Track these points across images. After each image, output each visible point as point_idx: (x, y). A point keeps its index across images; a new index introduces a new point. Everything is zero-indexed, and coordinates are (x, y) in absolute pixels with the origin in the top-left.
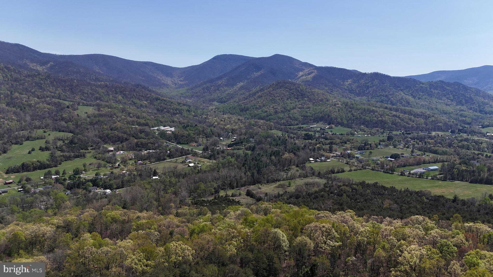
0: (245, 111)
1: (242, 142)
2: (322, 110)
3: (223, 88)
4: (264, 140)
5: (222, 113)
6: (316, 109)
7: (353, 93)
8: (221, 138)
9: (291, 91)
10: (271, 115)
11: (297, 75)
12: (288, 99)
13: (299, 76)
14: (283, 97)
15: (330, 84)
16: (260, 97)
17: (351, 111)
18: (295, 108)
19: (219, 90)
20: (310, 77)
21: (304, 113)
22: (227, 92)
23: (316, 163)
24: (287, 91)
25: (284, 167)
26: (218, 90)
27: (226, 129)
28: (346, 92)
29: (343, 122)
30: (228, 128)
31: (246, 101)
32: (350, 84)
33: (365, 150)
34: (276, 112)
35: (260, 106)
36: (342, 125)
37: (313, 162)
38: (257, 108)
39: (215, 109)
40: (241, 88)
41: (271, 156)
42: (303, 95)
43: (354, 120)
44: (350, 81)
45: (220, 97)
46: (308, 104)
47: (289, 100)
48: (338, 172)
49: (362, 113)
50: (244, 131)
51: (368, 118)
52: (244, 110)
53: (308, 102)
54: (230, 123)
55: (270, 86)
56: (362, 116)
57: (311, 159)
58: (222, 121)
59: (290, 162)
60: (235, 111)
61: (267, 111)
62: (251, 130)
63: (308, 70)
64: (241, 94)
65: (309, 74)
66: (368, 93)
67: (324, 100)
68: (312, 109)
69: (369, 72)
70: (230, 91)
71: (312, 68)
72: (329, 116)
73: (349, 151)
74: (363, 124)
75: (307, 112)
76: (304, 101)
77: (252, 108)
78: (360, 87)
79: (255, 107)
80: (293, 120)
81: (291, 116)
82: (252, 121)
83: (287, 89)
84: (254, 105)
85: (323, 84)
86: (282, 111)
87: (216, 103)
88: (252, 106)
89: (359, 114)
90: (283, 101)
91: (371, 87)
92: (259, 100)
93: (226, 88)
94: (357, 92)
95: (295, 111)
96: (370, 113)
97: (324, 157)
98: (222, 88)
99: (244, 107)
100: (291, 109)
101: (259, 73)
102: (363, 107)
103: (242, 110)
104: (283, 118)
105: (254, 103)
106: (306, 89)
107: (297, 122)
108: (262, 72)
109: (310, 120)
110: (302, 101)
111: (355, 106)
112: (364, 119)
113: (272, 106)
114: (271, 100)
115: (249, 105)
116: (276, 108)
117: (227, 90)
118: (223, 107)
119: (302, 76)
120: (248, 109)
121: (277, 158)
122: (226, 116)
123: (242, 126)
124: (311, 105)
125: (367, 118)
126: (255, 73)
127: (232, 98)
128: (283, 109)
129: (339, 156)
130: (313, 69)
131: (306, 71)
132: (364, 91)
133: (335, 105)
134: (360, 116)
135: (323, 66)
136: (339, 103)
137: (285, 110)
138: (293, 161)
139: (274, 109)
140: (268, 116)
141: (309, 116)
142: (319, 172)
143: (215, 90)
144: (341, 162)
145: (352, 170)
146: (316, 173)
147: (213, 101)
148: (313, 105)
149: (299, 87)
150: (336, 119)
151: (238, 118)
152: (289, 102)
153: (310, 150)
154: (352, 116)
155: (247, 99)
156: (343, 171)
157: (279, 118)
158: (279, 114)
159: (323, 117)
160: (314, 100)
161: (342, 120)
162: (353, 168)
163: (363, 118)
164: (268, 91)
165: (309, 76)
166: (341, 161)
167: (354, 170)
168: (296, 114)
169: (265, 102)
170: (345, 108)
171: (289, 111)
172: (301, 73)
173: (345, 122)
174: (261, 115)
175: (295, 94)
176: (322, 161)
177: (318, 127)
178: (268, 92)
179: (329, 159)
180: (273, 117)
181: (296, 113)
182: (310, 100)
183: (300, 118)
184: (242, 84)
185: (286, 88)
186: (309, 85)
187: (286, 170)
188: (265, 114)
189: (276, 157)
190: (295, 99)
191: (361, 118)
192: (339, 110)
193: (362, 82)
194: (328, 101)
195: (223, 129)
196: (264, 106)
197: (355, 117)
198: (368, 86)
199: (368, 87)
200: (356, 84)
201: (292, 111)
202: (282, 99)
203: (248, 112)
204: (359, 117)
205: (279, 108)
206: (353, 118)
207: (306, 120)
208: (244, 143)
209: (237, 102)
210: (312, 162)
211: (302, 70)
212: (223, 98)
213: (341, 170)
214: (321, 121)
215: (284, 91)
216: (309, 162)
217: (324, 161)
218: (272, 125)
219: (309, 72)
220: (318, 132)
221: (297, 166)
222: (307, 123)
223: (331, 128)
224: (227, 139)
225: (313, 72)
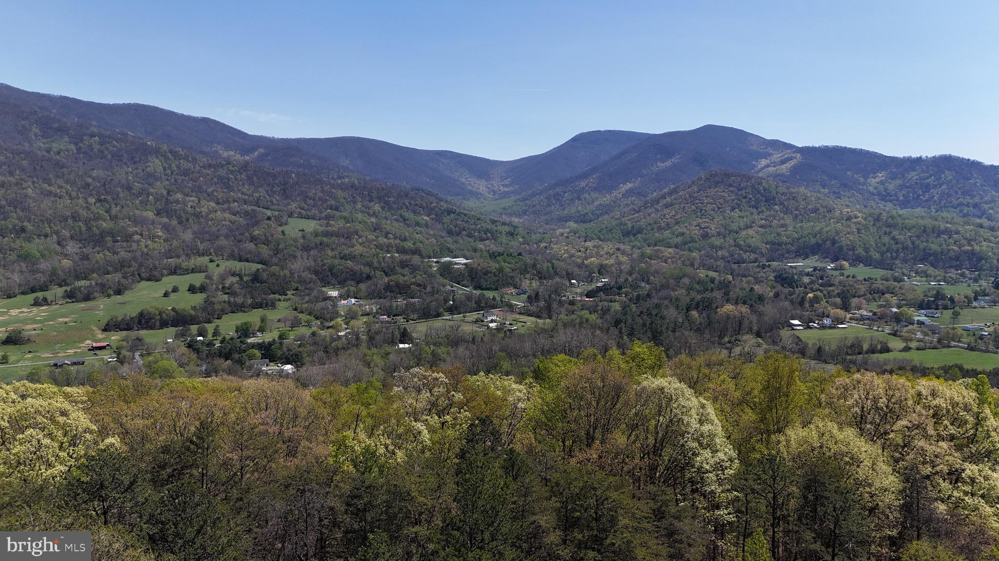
0: (634, 235)
1: (620, 288)
2: (817, 229)
3: (589, 194)
4: (672, 281)
5: (583, 239)
6: (801, 228)
7: (891, 201)
8: (573, 281)
9: (740, 192)
10: (693, 241)
11: (754, 166)
12: (733, 209)
13: (759, 166)
14: (721, 204)
15: (833, 182)
16: (667, 206)
17: (890, 233)
18: (751, 227)
19: (581, 200)
20: (785, 168)
21: (771, 238)
22: (596, 203)
23: (809, 331)
24: (732, 192)
25: (721, 337)
26: (579, 198)
27: (587, 266)
28: (874, 200)
29: (871, 256)
30: (591, 263)
31: (637, 215)
32: (882, 183)
33: (937, 309)
34: (706, 236)
35: (668, 224)
36: (868, 262)
37: (801, 328)
38: (660, 229)
39: (569, 233)
40: (629, 193)
41: (688, 309)
42: (770, 201)
43: (897, 251)
44: (881, 176)
45: (582, 213)
46: (783, 218)
47: (737, 210)
48: (873, 351)
49: (918, 237)
50: (626, 267)
51: (934, 247)
52: (629, 233)
53: (782, 215)
54: (598, 255)
55: (693, 182)
56: (917, 242)
57: (796, 322)
58: (580, 251)
59: (739, 327)
60: (610, 235)
61: (683, 234)
62: (643, 265)
63: (780, 155)
64: (627, 205)
65: (783, 162)
66: (927, 201)
67: (821, 210)
68: (791, 228)
69: (930, 156)
70: (606, 199)
71: (789, 151)
72: (834, 242)
73: (895, 310)
74: (922, 260)
75: (778, 234)
76: (772, 213)
77: (649, 228)
78: (907, 187)
79: (655, 226)
80: (746, 251)
81: (742, 242)
82: (648, 251)
83: (731, 189)
84: (655, 223)
85: (817, 181)
86: (719, 234)
87: (572, 224)
88: (650, 224)
89: (910, 237)
90: (724, 212)
91: (935, 186)
92: (666, 211)
93: (594, 195)
94: (901, 198)
95: (751, 232)
96: (938, 236)
97: (829, 319)
98: (587, 195)
99: (633, 227)
100: (740, 229)
101: (668, 163)
102: (922, 222)
103: (626, 234)
104: (721, 248)
105: (653, 218)
106: (777, 186)
107: (756, 256)
108: (675, 160)
109: (788, 252)
110: (768, 213)
111: (900, 221)
112: (924, 249)
113: (695, 223)
114: (694, 211)
115: (643, 223)
116: (707, 227)
117: (597, 198)
118: (586, 229)
119: (768, 166)
120: (640, 231)
121: (704, 314)
122: (588, 244)
123: (624, 259)
124: (788, 220)
125: (932, 246)
126: (659, 164)
127: (607, 213)
128: (723, 230)
129: (868, 319)
130: (794, 153)
131: (777, 157)
132: (918, 196)
133: (849, 219)
134: (913, 243)
135: (817, 145)
136: (860, 215)
137: (726, 232)
138: (746, 323)
139: (701, 228)
140: (685, 244)
141: (786, 244)
142: (820, 348)
143: (572, 199)
144: (878, 330)
145: (910, 348)
146: (811, 351)
147: (566, 221)
148: (794, 220)
149: (760, 184)
150: (853, 249)
151: (617, 246)
152: (737, 213)
153: (792, 302)
154: (892, 242)
155: (638, 212)
156: (887, 350)
157: (712, 247)
158: (713, 238)
159: (818, 245)
160: (796, 209)
161: (866, 250)
162: (913, 345)
163: (921, 247)
164: (688, 193)
165: (784, 166)
166: (875, 328)
167: (918, 349)
168: (754, 239)
169: (679, 216)
170: (874, 225)
171: (737, 233)
172: (764, 162)
173: (877, 256)
174: (669, 241)
175: (750, 199)
176: (823, 327)
177: (808, 267)
178: (687, 196)
179: (842, 324)
180: (698, 246)
181: (753, 237)
182: (786, 211)
183: (764, 248)
184: (629, 185)
185: (731, 186)
186: (784, 182)
187: (729, 342)
188: (680, 239)
189: (700, 314)
190: (751, 209)
191: (915, 247)
192: (859, 230)
193: (913, 176)
194: (830, 211)
195: (580, 266)
196: (677, 223)
197: (900, 246)
198: (928, 185)
199: (927, 188)
200: (899, 182)
201: (744, 233)
202: (719, 208)
203: (639, 236)
204: (911, 245)
205: (713, 228)
206: (894, 247)
207: (778, 251)
208: (624, 290)
209: (619, 219)
210: (798, 328)
211: (766, 156)
212: (587, 214)
213: (879, 347)
214: (814, 254)
215: (724, 191)
216: (790, 328)
217: (830, 327)
218: (694, 259)
219: (783, 158)
220: (808, 274)
221: (758, 335)
222: (781, 258)
223: (841, 268)
224: (586, 284)
225: (792, 157)
